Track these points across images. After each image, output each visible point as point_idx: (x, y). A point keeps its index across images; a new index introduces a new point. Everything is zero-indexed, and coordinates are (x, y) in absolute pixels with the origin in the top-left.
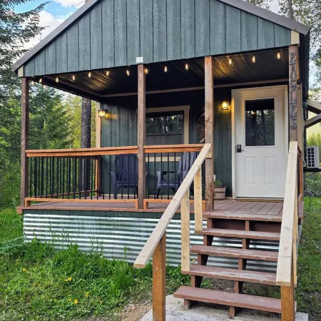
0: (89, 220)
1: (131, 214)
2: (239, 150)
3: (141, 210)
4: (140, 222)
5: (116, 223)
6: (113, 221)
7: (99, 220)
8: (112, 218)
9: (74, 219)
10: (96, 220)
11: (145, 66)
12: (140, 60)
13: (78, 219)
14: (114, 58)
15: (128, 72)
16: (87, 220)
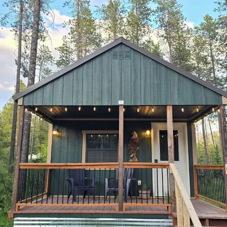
0: (76, 221)
1: (113, 215)
3: (121, 212)
4: (121, 221)
5: (99, 223)
6: (98, 221)
7: (85, 221)
8: (96, 219)
9: (63, 221)
10: (82, 221)
11: (125, 107)
12: (121, 102)
13: (67, 221)
14: (101, 99)
15: (109, 110)
16: (74, 221)
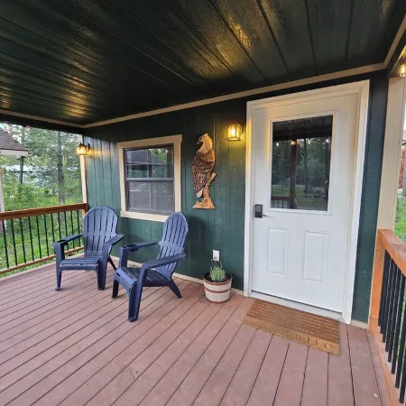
2: (258, 213)
